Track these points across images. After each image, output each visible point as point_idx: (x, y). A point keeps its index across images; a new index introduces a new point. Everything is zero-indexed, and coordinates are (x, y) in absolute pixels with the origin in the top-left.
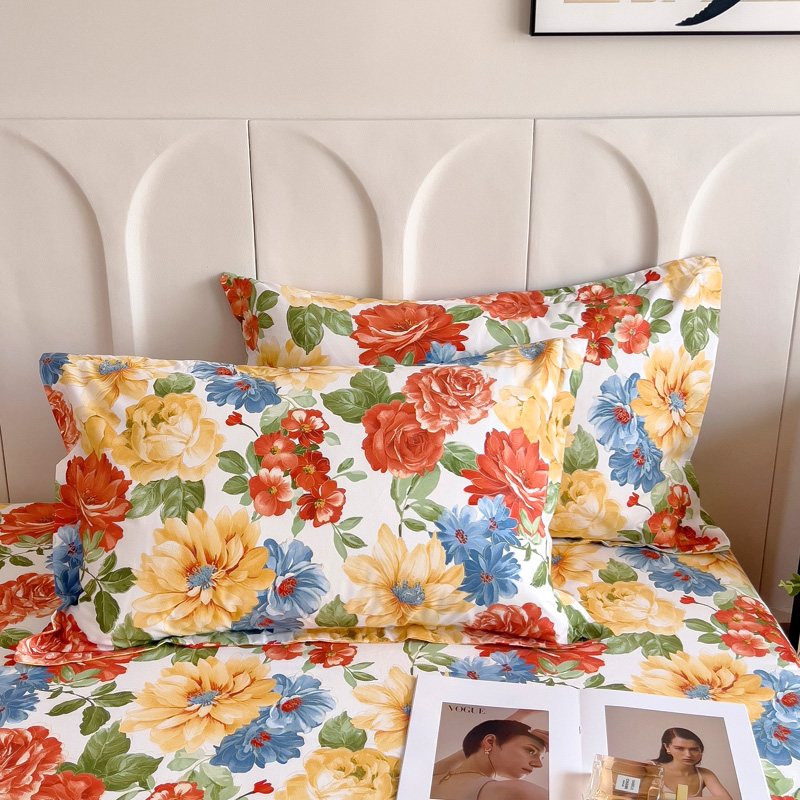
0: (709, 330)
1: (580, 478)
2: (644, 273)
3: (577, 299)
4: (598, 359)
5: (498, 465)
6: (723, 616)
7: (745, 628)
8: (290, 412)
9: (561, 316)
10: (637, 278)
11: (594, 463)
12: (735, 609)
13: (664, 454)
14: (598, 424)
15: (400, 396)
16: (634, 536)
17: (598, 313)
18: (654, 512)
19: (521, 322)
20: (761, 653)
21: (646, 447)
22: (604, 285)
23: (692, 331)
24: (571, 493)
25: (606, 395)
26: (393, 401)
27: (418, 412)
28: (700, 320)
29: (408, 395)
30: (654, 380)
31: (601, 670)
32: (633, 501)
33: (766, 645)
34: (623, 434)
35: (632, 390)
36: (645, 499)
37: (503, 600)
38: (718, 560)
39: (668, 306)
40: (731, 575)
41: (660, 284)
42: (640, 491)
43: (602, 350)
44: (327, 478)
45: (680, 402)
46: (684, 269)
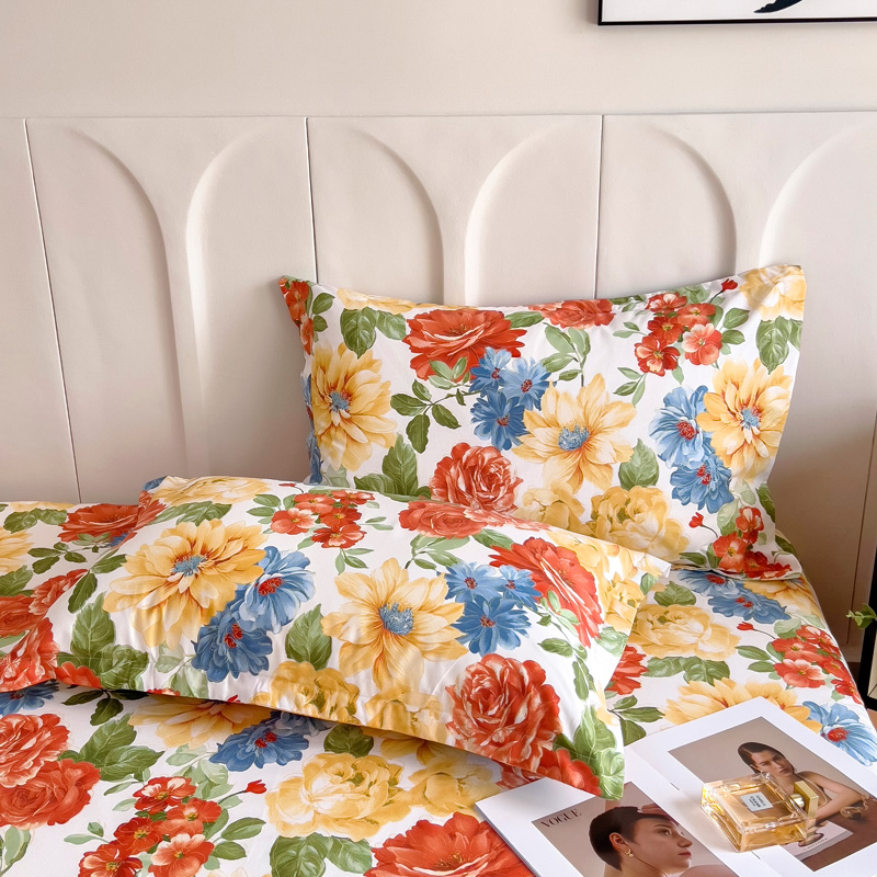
0: (788, 342)
1: (638, 495)
2: (721, 281)
3: (647, 308)
4: (662, 370)
6: (780, 645)
7: (803, 657)
9: (626, 324)
10: (712, 287)
11: (654, 480)
12: (796, 638)
13: (733, 473)
14: (660, 439)
16: (698, 559)
17: (666, 321)
18: (720, 535)
19: (582, 330)
20: (815, 684)
21: (712, 465)
22: (677, 294)
23: (769, 344)
24: (628, 510)
25: (669, 408)
28: (779, 332)
30: (723, 394)
31: (636, 692)
32: (697, 521)
33: (822, 676)
34: (686, 450)
35: (698, 404)
36: (711, 520)
38: (788, 588)
39: (743, 316)
40: (801, 604)
41: (737, 292)
42: (704, 512)
43: (669, 362)
45: (755, 419)
46: (763, 277)
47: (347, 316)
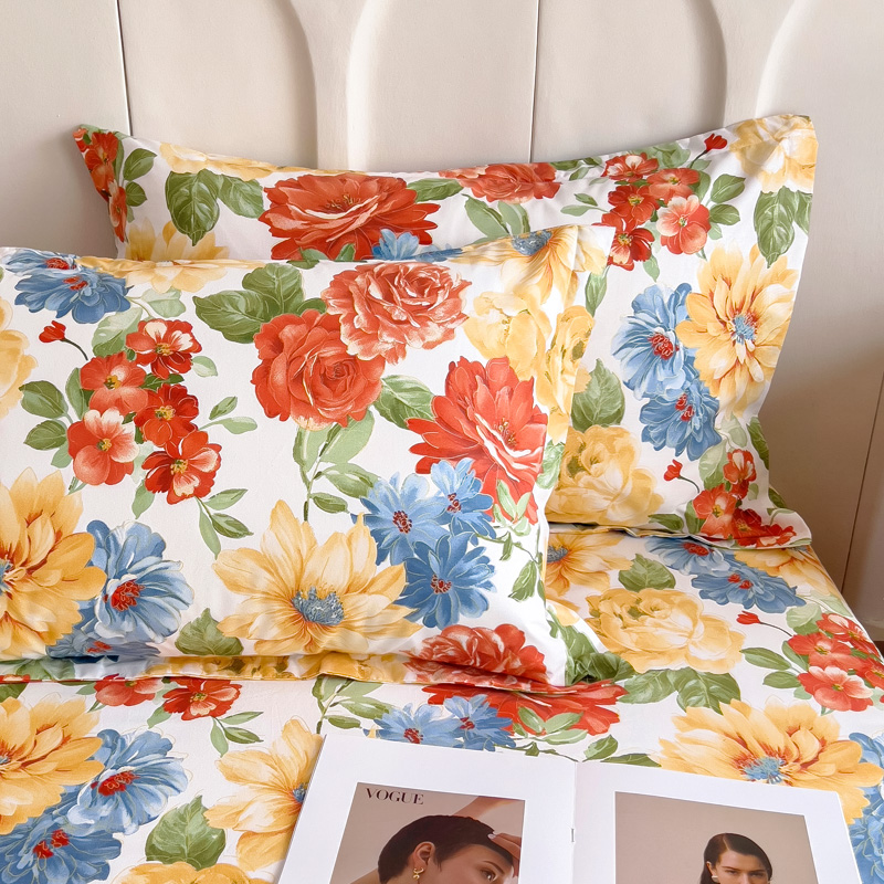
0: (794, 224)
1: (597, 438)
2: (703, 138)
3: (605, 174)
4: (630, 261)
5: (465, 412)
6: (801, 644)
7: (835, 663)
8: (142, 324)
9: (579, 197)
10: (691, 145)
11: (618, 417)
12: (819, 634)
13: (722, 404)
14: (627, 359)
15: (318, 304)
16: (672, 523)
17: (634, 192)
18: (702, 488)
19: (518, 204)
20: (859, 705)
21: (695, 394)
22: (644, 155)
23: (770, 225)
24: (582, 459)
25: (640, 315)
26: (307, 311)
27: (344, 329)
28: (782, 209)
29: (331, 302)
30: (712, 295)
31: (614, 730)
32: (674, 472)
33: (867, 692)
34: (662, 375)
35: (679, 309)
36: (691, 469)
37: (465, 619)
38: (793, 559)
39: (737, 185)
40: (813, 582)
41: (727, 153)
42: (683, 458)
43: (637, 247)
44: (193, 427)
45: (749, 329)
46: (762, 132)
47: (175, 183)
